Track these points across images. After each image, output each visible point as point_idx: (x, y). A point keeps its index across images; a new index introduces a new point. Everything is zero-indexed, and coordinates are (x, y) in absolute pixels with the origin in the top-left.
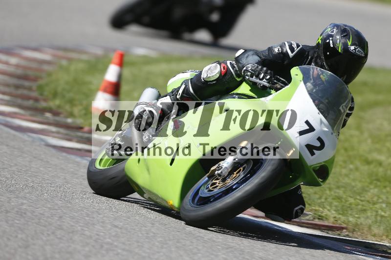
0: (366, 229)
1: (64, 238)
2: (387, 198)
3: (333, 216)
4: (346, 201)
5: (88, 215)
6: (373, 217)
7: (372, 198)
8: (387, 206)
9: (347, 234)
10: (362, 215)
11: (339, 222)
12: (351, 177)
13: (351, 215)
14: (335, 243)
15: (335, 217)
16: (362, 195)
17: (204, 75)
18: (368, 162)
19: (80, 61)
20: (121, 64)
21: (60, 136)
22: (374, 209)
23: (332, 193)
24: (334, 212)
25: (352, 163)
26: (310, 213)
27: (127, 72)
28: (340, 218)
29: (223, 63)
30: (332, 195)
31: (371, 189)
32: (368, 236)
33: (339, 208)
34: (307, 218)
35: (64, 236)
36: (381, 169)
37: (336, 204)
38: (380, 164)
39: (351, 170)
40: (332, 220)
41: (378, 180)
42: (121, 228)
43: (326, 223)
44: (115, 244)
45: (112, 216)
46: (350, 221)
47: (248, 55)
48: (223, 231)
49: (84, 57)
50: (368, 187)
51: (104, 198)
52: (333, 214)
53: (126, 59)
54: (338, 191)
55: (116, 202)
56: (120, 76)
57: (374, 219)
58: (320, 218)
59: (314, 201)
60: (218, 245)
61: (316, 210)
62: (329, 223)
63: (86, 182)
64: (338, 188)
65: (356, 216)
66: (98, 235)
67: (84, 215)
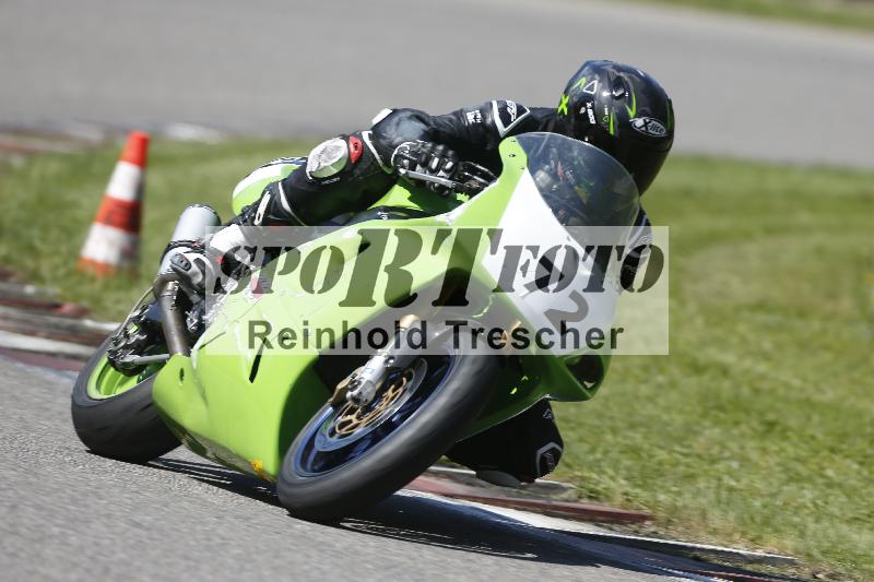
0: (695, 519)
1: (22, 555)
2: (742, 448)
3: (621, 490)
4: (651, 456)
5: (74, 501)
6: (711, 491)
7: (708, 449)
8: (741, 466)
9: (652, 529)
10: (687, 487)
11: (636, 503)
12: (661, 401)
13: (661, 487)
14: (629, 551)
15: (626, 494)
16: (686, 443)
17: (312, 167)
18: (697, 369)
19: (51, 155)
20: (142, 161)
21: (10, 324)
22: (712, 473)
23: (620, 439)
24: (623, 482)
25: (661, 371)
26: (570, 485)
27: (156, 179)
28: (636, 496)
29: (354, 135)
30: (618, 443)
31: (705, 428)
32: (702, 533)
33: (635, 474)
34: (565, 495)
35: (21, 550)
36: (726, 385)
37: (626, 462)
38: (725, 371)
39: (660, 386)
40: (619, 499)
41: (721, 408)
42: (148, 529)
43: (606, 507)
44: (137, 564)
45: (129, 501)
46: (660, 502)
47: (400, 120)
48: (377, 529)
49: (60, 148)
50: (698, 423)
51: (110, 463)
52: (621, 486)
53: (153, 149)
54: (630, 434)
55: (137, 470)
56: (140, 189)
57: (712, 496)
58: (594, 496)
59: (577, 458)
60: (367, 562)
61: (583, 479)
62: (613, 506)
63: (70, 428)
64: (632, 426)
65: (674, 489)
66: (96, 544)
67: (66, 501)
